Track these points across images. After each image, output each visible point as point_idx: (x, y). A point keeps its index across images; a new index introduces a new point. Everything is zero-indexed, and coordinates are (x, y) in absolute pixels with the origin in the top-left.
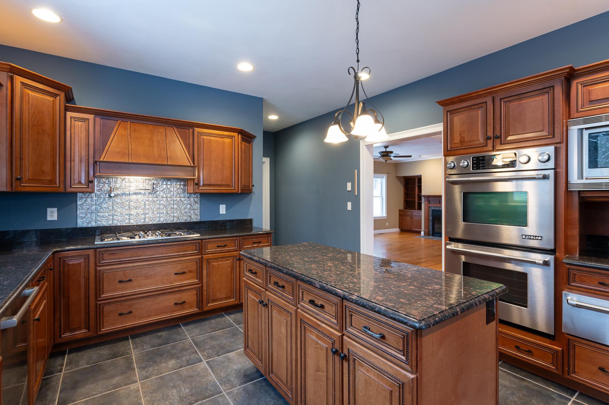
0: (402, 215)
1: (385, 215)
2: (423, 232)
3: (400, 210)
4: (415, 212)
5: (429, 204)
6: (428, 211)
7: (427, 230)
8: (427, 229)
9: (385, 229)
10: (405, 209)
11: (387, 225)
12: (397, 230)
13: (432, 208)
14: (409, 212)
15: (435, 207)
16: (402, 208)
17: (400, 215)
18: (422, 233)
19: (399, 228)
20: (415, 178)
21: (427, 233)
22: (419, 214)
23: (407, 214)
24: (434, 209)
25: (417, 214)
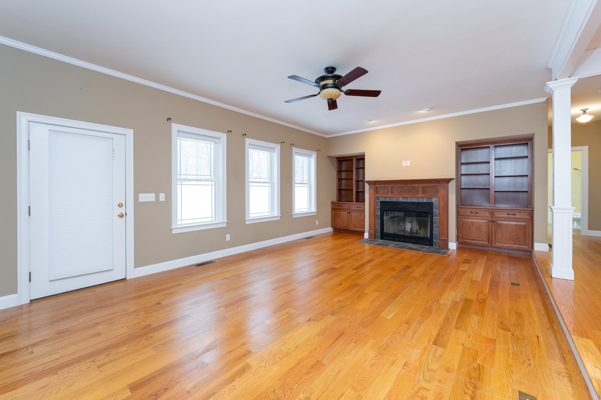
0: (336, 208)
1: (313, 209)
2: (368, 234)
3: (332, 203)
4: (354, 206)
5: (377, 194)
6: (375, 203)
7: (374, 231)
8: (373, 229)
9: (315, 229)
10: (338, 201)
11: (317, 224)
12: (330, 229)
13: (381, 200)
14: (346, 205)
15: (386, 198)
16: (335, 199)
17: (333, 209)
18: (366, 236)
19: (332, 227)
20: (352, 158)
21: (374, 235)
22: (360, 208)
23: (343, 208)
24: (384, 200)
25: (357, 207)
